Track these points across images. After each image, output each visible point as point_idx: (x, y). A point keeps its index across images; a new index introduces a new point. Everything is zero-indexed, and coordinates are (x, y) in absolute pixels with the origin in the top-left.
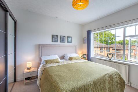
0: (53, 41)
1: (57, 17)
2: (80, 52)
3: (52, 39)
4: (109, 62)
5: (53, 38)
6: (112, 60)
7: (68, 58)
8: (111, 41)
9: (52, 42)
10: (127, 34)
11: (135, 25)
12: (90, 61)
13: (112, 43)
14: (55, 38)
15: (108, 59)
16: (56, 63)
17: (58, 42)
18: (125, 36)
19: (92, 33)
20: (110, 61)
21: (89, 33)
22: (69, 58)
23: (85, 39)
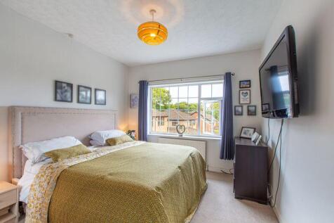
0: (59, 97)
1: (70, 35)
2: (123, 127)
3: (56, 93)
4: (181, 140)
5: (59, 91)
6: (184, 136)
7: (105, 142)
8: (163, 103)
9: (56, 99)
10: (202, 96)
11: (212, 84)
12: (147, 141)
13: (166, 107)
14: (64, 90)
15: (177, 135)
16: (85, 155)
17: (71, 101)
18: (200, 99)
19: (149, 87)
20: (181, 138)
21: (143, 85)
22: (107, 141)
23: (133, 97)
